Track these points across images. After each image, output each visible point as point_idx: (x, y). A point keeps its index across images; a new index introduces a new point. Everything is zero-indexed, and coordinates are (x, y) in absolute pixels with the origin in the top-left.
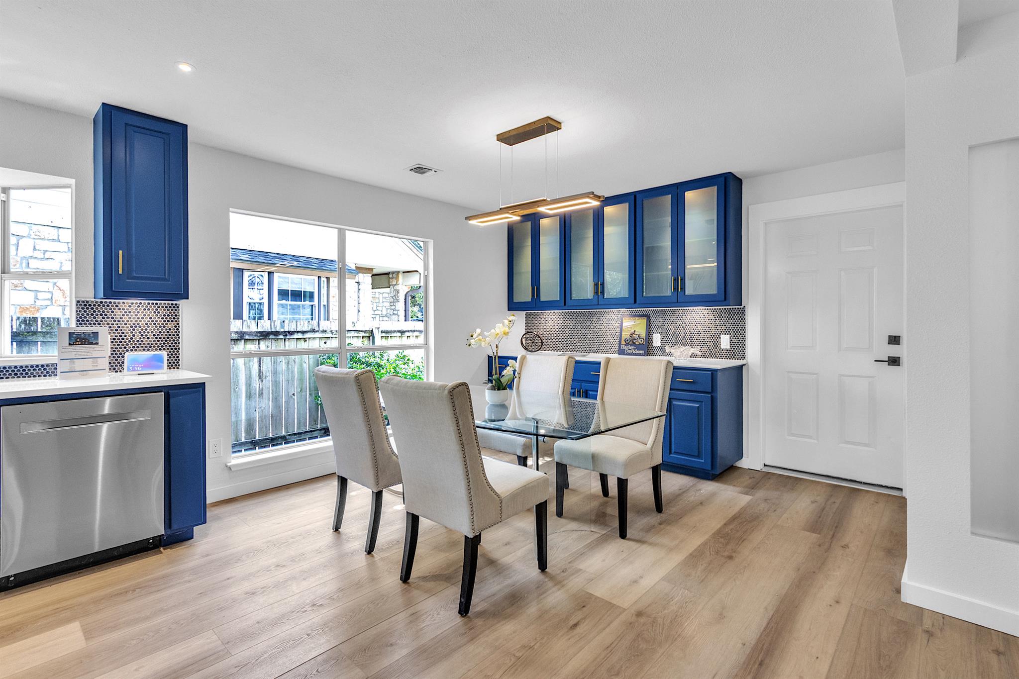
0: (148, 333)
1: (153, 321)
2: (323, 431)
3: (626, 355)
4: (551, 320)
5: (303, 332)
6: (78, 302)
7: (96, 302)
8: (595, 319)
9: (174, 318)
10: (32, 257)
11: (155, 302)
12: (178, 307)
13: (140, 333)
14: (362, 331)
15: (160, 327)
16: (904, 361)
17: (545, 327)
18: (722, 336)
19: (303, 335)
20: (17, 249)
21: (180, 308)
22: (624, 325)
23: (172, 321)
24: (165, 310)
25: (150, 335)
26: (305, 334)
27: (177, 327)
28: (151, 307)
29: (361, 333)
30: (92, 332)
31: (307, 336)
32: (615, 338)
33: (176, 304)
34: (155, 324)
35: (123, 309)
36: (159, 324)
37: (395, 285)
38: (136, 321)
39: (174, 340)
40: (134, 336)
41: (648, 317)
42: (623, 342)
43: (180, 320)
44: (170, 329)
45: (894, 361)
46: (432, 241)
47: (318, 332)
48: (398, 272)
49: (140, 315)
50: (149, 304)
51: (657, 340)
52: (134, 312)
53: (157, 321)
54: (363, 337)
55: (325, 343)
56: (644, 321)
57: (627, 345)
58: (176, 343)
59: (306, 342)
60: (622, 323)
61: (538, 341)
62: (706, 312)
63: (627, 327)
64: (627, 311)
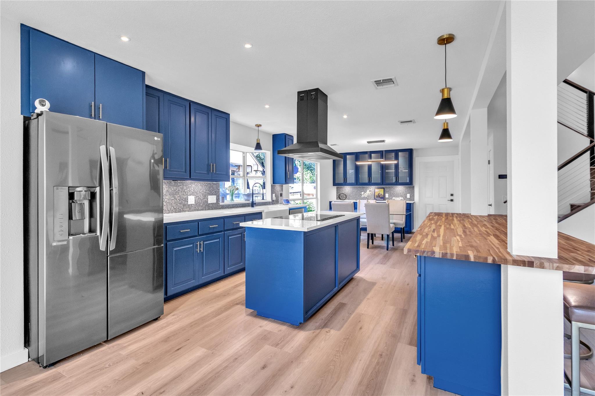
4: (347, 189)
6: (271, 185)
8: (365, 189)
16: (454, 200)
17: (345, 192)
18: (407, 194)
22: (376, 191)
32: (372, 195)
41: (384, 188)
42: (376, 196)
45: (452, 200)
46: (319, 163)
51: (387, 196)
56: (382, 190)
57: (377, 197)
60: (375, 190)
61: (345, 196)
62: (402, 187)
63: (376, 192)
64: (377, 187)
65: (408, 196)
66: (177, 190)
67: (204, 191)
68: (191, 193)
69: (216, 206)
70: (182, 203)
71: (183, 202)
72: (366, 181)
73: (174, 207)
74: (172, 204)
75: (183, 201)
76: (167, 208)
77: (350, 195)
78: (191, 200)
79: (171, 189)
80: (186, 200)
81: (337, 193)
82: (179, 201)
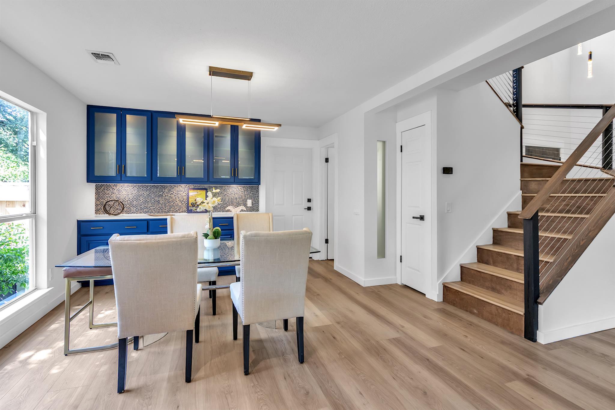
3: (193, 213)
4: (125, 191)
8: (166, 190)
16: (313, 208)
17: (120, 196)
18: (248, 200)
22: (190, 194)
32: (183, 203)
41: (205, 190)
42: (190, 205)
56: (203, 193)
57: (193, 206)
60: (188, 193)
61: (120, 208)
62: (240, 188)
63: (192, 196)
64: (192, 186)
65: (249, 203)
72: (173, 173)
77: (131, 204)
81: (97, 199)
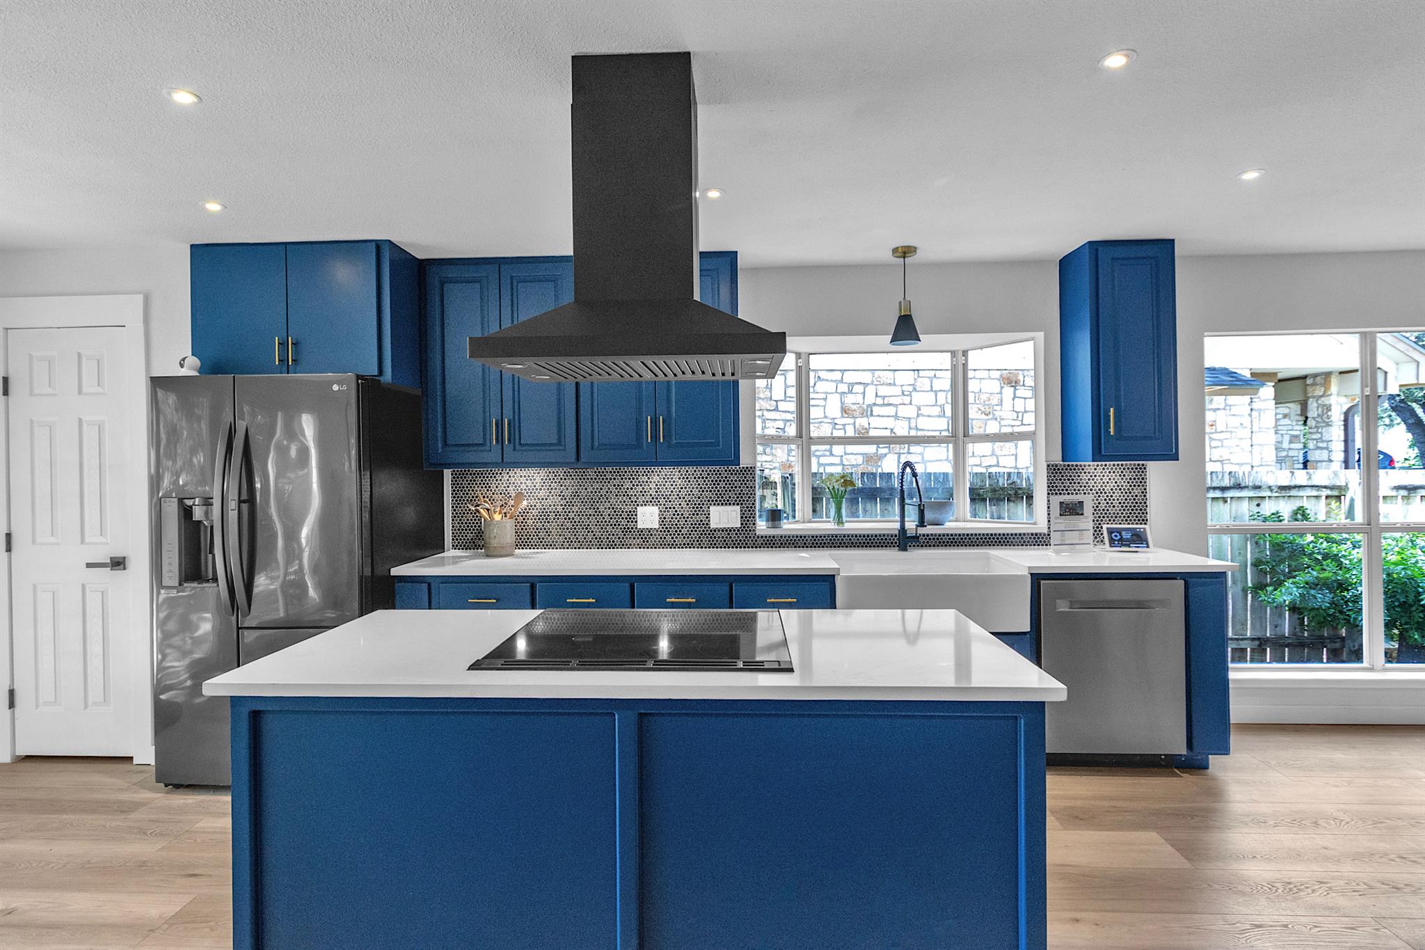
0: (1114, 500)
1: (1118, 486)
2: (1257, 643)
5: (1223, 489)
6: (1048, 466)
7: (1064, 466)
9: (1141, 482)
10: (875, 404)
11: (1120, 463)
12: (1145, 468)
13: (1105, 500)
14: (1325, 487)
15: (1126, 493)
19: (1223, 493)
20: (864, 398)
21: (1147, 469)
23: (1139, 486)
24: (1130, 472)
25: (1116, 503)
26: (1226, 492)
27: (1144, 493)
28: (1116, 469)
29: (1324, 490)
30: (1079, 502)
31: (1229, 494)
33: (1143, 465)
34: (1120, 489)
35: (1089, 473)
36: (1124, 489)
37: (1321, 396)
38: (1102, 486)
39: (1141, 510)
40: (1099, 503)
43: (1148, 484)
44: (1136, 496)
47: (1246, 489)
48: (1327, 375)
49: (1106, 479)
50: (1114, 465)
52: (1099, 476)
53: (1122, 486)
54: (1327, 497)
55: (1258, 505)
58: (1143, 513)
59: (1226, 504)
66: (603, 492)
67: (696, 492)
68: (648, 498)
69: (743, 538)
70: (619, 525)
71: (621, 522)
73: (594, 535)
74: (588, 525)
75: (623, 518)
76: (575, 535)
78: (648, 517)
79: (586, 489)
80: (632, 516)
82: (611, 518)
